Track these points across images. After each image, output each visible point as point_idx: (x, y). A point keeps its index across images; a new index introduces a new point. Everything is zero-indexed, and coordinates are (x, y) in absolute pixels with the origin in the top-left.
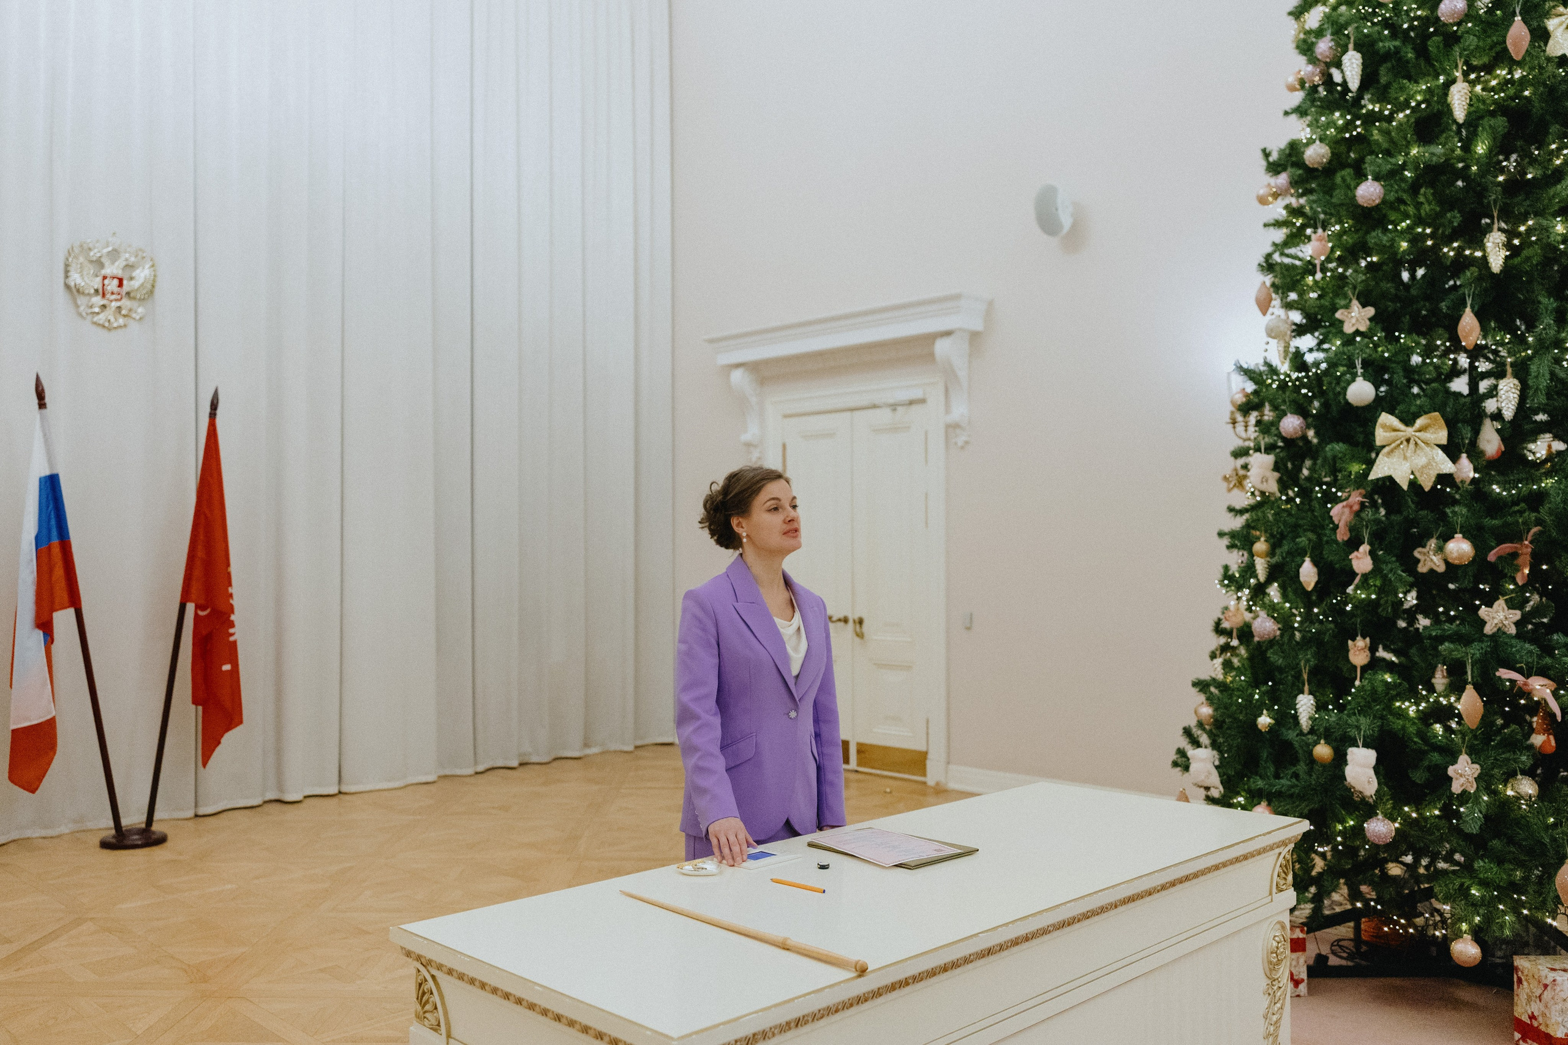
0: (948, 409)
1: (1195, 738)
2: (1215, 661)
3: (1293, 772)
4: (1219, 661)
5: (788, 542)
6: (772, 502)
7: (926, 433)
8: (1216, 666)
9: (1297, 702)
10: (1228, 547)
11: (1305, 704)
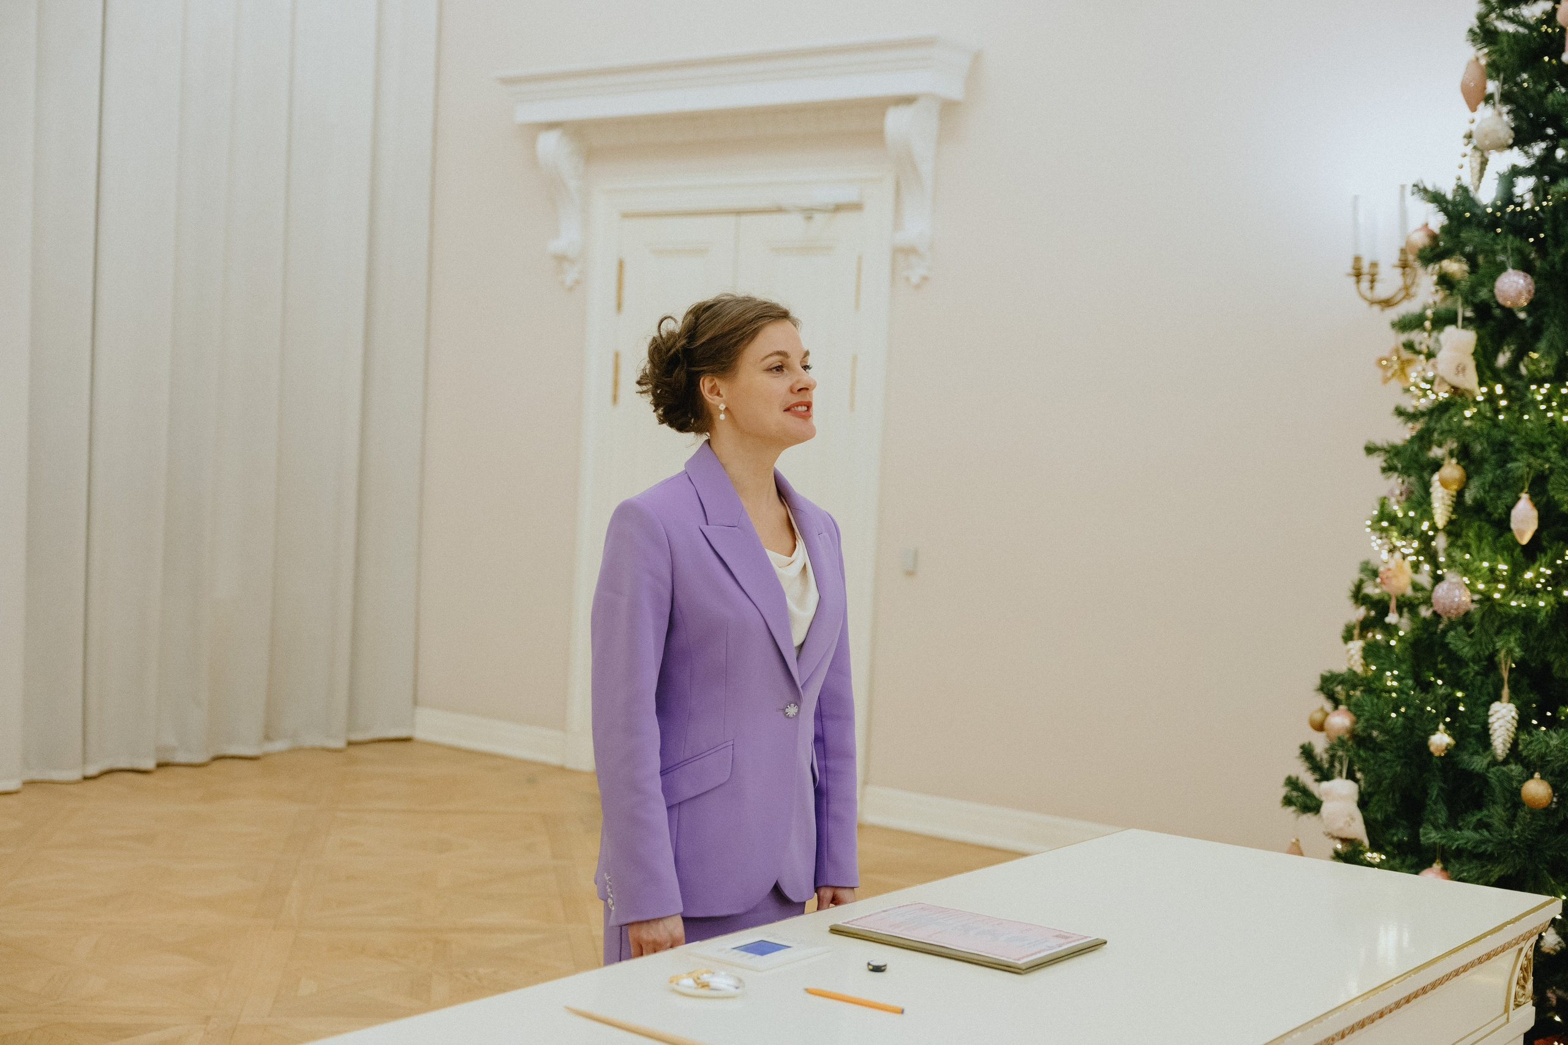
0: (898, 223)
1: (1317, 762)
2: (1351, 644)
3: (1480, 820)
4: (1357, 645)
5: (791, 422)
6: (777, 358)
7: (860, 258)
8: (1352, 652)
9: (1490, 713)
10: (1384, 470)
11: (1504, 717)
